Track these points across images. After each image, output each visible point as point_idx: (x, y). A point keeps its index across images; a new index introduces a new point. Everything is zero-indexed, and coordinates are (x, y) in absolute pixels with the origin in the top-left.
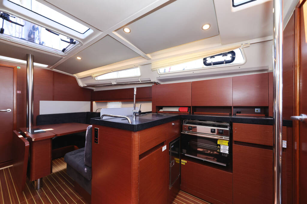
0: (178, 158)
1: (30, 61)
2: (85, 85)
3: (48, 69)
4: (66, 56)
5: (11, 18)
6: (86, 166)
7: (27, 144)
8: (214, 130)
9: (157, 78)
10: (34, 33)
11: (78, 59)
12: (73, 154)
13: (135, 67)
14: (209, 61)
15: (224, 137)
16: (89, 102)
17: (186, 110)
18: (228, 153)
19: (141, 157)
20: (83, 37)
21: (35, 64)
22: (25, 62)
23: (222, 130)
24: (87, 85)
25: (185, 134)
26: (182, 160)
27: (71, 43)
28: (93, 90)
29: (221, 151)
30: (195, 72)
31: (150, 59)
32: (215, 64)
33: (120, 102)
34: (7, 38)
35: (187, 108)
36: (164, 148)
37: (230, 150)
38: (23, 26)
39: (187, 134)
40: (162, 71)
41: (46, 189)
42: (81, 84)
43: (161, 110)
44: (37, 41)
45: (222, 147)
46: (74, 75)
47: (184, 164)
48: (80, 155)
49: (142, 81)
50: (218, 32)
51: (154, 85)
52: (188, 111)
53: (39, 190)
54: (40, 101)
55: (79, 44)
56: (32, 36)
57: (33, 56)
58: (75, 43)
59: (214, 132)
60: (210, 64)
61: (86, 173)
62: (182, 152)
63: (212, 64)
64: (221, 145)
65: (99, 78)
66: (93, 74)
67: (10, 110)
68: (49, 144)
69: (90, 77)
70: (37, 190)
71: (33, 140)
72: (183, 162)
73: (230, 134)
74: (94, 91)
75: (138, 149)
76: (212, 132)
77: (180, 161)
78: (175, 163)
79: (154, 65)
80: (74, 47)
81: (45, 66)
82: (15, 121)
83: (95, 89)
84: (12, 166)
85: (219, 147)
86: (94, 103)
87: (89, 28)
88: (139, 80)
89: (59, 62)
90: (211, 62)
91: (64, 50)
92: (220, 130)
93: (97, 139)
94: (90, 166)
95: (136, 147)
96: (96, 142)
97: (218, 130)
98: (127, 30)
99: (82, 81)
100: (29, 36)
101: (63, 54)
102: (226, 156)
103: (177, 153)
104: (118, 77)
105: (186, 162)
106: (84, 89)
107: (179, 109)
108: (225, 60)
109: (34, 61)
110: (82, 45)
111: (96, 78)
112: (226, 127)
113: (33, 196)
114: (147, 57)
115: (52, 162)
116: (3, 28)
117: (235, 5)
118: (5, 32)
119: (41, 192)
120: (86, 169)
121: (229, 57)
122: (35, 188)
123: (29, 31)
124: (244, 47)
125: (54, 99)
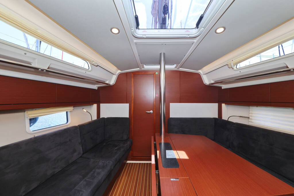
2: (213, 82)
3: (176, 69)
16: (216, 105)
21: (167, 67)
22: (158, 67)
28: (220, 88)
42: (207, 81)
46: (200, 71)
54: (170, 104)
74: (223, 88)
86: (223, 105)
106: (211, 87)
109: (165, 64)
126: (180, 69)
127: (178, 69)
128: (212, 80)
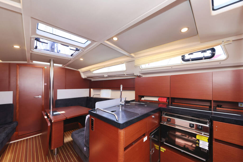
0: (158, 145)
1: (52, 62)
3: (63, 67)
4: (73, 58)
5: (41, 40)
6: (85, 146)
7: (49, 124)
8: (193, 125)
9: (139, 72)
10: (54, 45)
11: (81, 60)
12: (77, 132)
13: (121, 63)
14: (187, 57)
15: (203, 133)
16: (89, 89)
17: (165, 100)
18: (208, 149)
19: (125, 149)
20: (84, 46)
21: (55, 64)
22: (49, 64)
23: (201, 126)
24: (87, 77)
25: (164, 125)
26: (161, 147)
27: (76, 51)
28: (91, 80)
29: (200, 146)
30: (173, 67)
31: (134, 57)
32: (193, 60)
33: (110, 90)
34: (39, 51)
35: (166, 99)
36: (145, 139)
37: (210, 146)
38: (47, 43)
39: (166, 125)
40: (143, 66)
41: (60, 156)
42: (83, 76)
43: (143, 99)
44: (56, 51)
45: (201, 142)
46: (79, 70)
47: (163, 151)
48: (82, 135)
49: (127, 75)
50: (197, 33)
51: (137, 77)
52: (167, 101)
53: (56, 155)
54: (58, 90)
55: (81, 51)
56: (53, 47)
57: (54, 60)
58: (79, 50)
59: (193, 127)
60: (188, 60)
61: (85, 151)
62: (161, 140)
63: (190, 60)
64: (200, 141)
65: (95, 72)
66: (92, 69)
67: (40, 96)
68: (62, 124)
69: (89, 71)
70: (55, 155)
71: (53, 122)
72: (163, 150)
73: (210, 131)
75: (123, 143)
76: (190, 126)
77: (160, 149)
78: (155, 149)
79: (137, 62)
80: (79, 53)
81: (61, 65)
82: (43, 104)
83: (93, 80)
84: (41, 134)
85: (198, 142)
86: (92, 90)
87: (87, 40)
88: (125, 74)
89: (69, 62)
90: (189, 58)
91: (72, 55)
92: (199, 126)
93: (93, 127)
94: (88, 147)
95: (122, 141)
96: (92, 129)
97: (196, 125)
98: (115, 39)
99: (84, 74)
100: (51, 48)
101: (71, 57)
102: (206, 151)
103: (157, 140)
104: (109, 71)
105: (165, 150)
106: (85, 79)
107: (158, 99)
108: (204, 56)
109: (54, 63)
110: (83, 51)
111: (93, 72)
112: (205, 123)
113: (53, 160)
114: (131, 56)
115: (64, 133)
116: (37, 46)
117: (215, 8)
118: (38, 48)
119: (57, 157)
120: (85, 148)
121: (208, 54)
122: (54, 153)
123: (51, 44)
124: (225, 44)
125: (66, 88)
126: (66, 67)
127: (64, 67)
128: (86, 76)
